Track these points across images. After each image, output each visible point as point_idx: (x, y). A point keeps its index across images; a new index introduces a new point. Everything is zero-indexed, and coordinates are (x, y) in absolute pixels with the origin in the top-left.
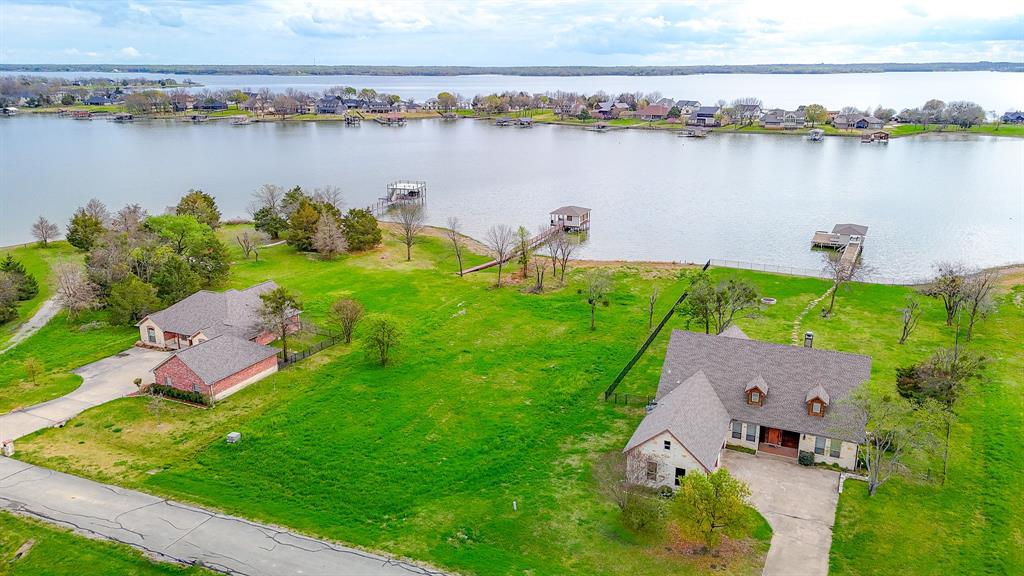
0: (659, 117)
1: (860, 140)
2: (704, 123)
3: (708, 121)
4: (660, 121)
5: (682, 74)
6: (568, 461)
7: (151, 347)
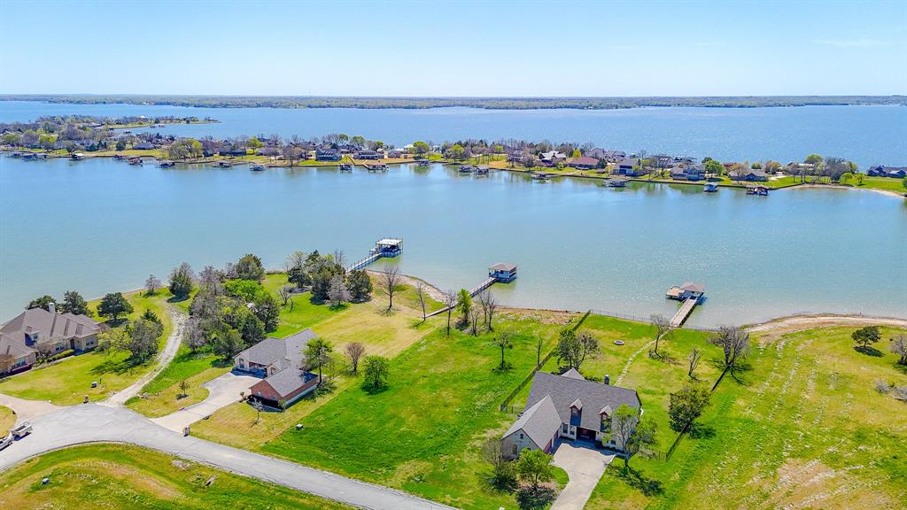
0: (590, 167)
2: (626, 174)
3: (629, 171)
4: (590, 170)
6: (475, 443)
7: (242, 371)
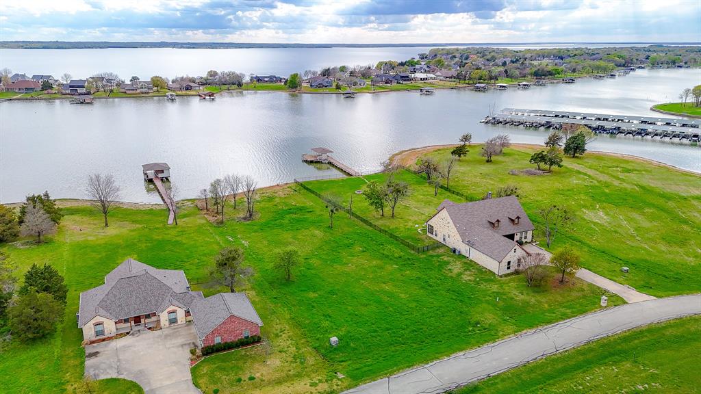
0: (33, 89)
2: (78, 93)
3: (81, 90)
4: (37, 93)
7: (104, 340)
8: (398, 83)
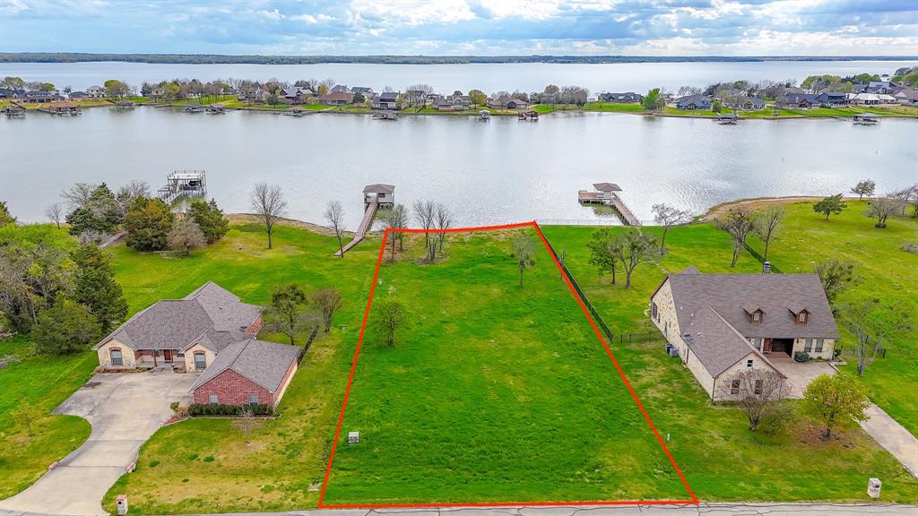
0: (344, 102)
1: (518, 118)
2: (388, 107)
3: (391, 105)
4: (347, 106)
5: (309, 63)
7: (119, 371)
8: (822, 107)
